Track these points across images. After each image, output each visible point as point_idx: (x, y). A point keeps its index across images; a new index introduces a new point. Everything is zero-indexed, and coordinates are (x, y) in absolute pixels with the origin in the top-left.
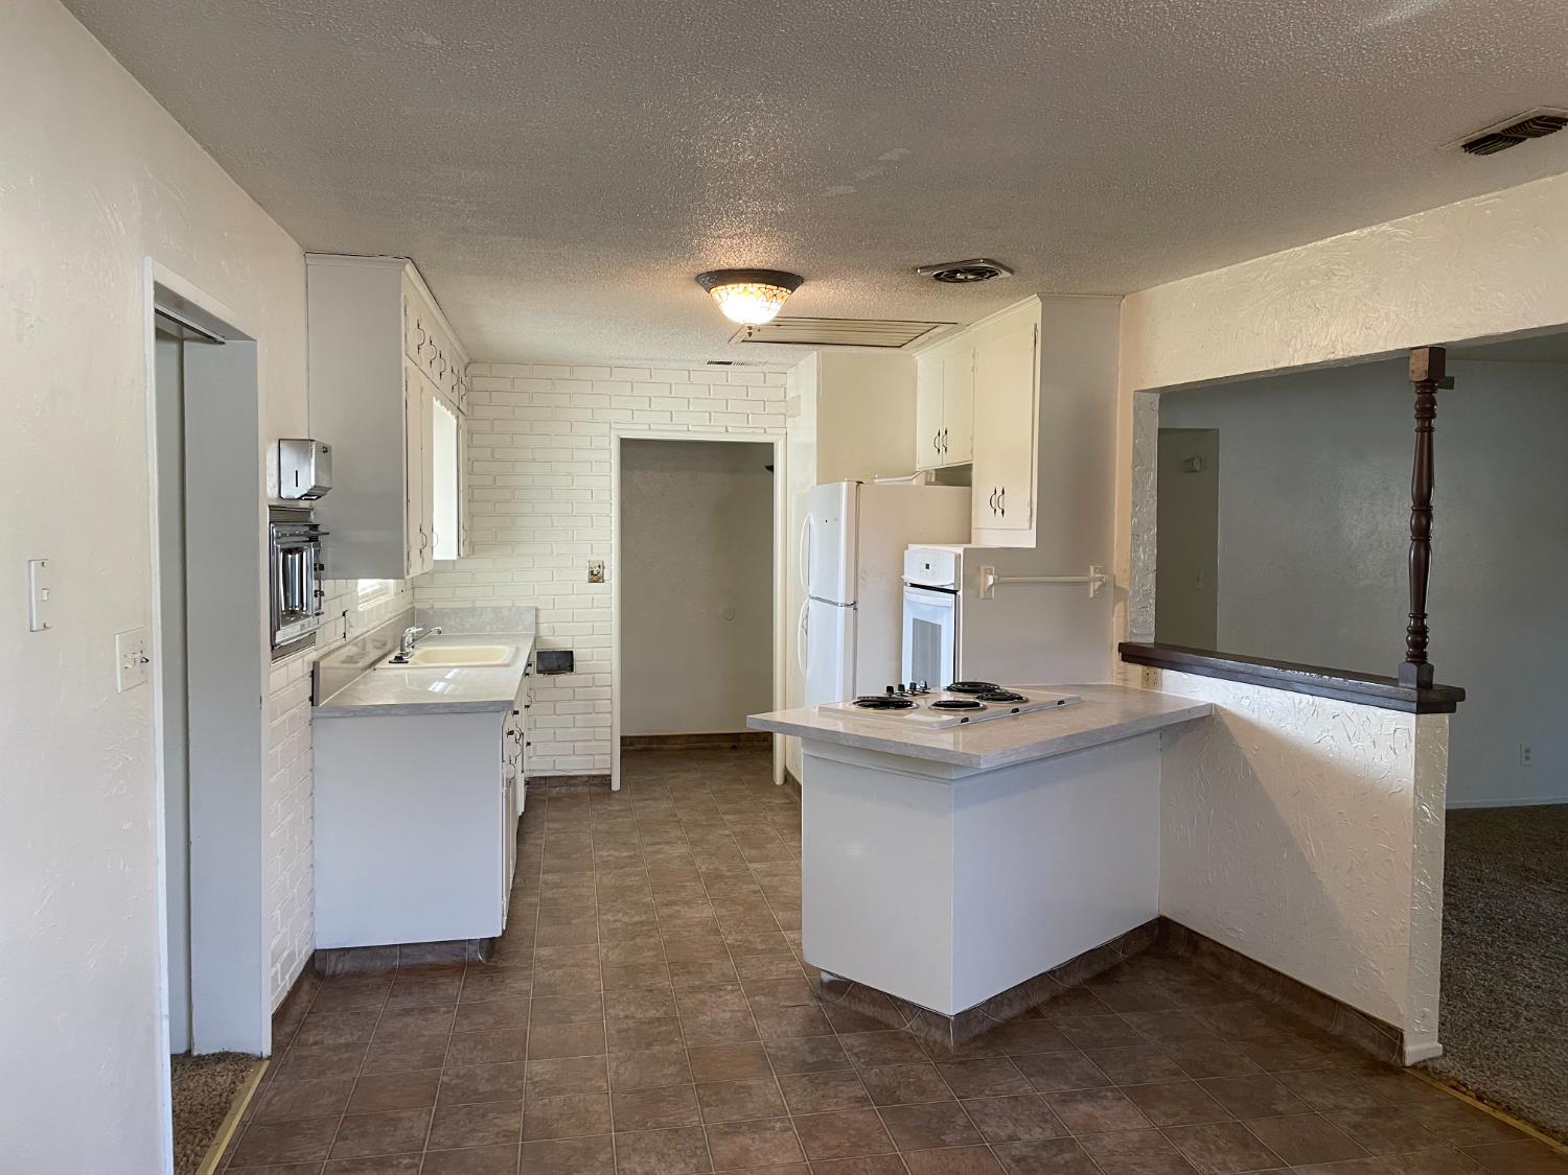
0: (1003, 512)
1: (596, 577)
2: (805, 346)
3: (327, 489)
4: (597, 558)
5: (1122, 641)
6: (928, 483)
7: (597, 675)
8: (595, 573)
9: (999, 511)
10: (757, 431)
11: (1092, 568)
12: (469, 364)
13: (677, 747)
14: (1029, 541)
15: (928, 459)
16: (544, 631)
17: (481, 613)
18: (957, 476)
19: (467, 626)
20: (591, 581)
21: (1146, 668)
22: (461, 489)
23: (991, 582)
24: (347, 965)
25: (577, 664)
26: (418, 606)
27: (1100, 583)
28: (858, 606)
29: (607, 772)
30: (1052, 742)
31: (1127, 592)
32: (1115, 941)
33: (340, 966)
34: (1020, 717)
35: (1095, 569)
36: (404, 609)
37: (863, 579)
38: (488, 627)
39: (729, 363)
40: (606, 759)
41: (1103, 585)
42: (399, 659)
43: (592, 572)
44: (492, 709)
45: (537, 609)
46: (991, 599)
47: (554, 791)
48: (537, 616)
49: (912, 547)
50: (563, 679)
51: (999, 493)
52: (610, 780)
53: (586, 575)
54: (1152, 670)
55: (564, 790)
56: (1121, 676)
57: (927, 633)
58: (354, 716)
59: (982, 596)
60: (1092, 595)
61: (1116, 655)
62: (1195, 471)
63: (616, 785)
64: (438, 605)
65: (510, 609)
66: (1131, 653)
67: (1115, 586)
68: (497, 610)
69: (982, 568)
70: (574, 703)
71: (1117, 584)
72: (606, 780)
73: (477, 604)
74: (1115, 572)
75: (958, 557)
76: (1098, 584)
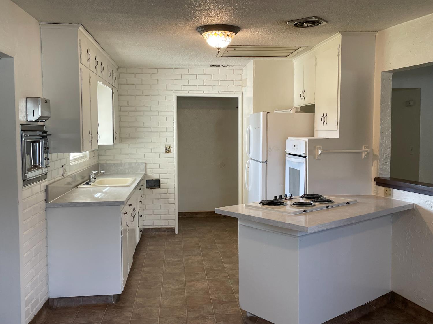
0: (326, 123)
1: (168, 151)
2: (248, 58)
3: (48, 117)
4: (169, 144)
5: (376, 177)
6: (296, 112)
7: (169, 189)
8: (168, 149)
9: (325, 123)
10: (231, 93)
11: (363, 147)
12: (118, 68)
13: (203, 216)
14: (336, 135)
15: (298, 102)
16: (149, 172)
17: (124, 165)
18: (309, 109)
19: (119, 170)
20: (166, 153)
21: (386, 188)
22: (114, 117)
23: (320, 152)
24: (62, 304)
25: (161, 185)
26: (100, 162)
27: (367, 153)
28: (268, 162)
29: (173, 226)
30: (341, 221)
31: (378, 156)
32: (372, 302)
33: (59, 305)
34: (330, 209)
35: (365, 147)
36: (94, 164)
37: (270, 151)
38: (127, 171)
39: (219, 66)
40: (173, 222)
41: (368, 153)
42: (88, 184)
43: (167, 149)
44: (116, 204)
45: (146, 164)
46: (320, 159)
47: (153, 234)
48: (146, 166)
49: (290, 138)
50: (156, 190)
51: (325, 116)
52: (174, 230)
53: (164, 151)
54: (388, 189)
55: (157, 233)
56: (375, 191)
57: (295, 173)
58: (62, 207)
59: (316, 158)
60: (363, 158)
61: (373, 183)
62: (410, 106)
63: (177, 232)
64: (108, 162)
65: (135, 163)
66: (379, 182)
67: (373, 154)
68: (130, 164)
69: (317, 147)
70: (160, 200)
71: (374, 153)
72: (172, 230)
73: (123, 162)
74: (373, 148)
75: (306, 142)
76: (366, 153)
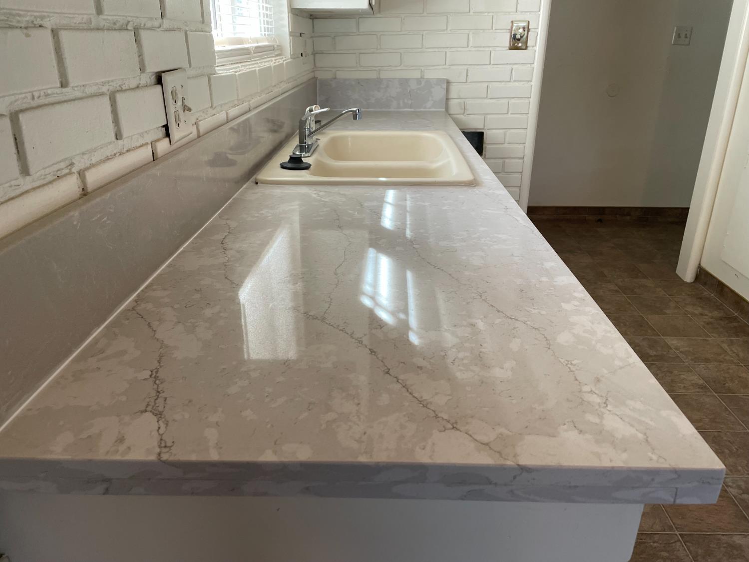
1: (518, 42)
4: (523, 18)
8: (518, 36)
16: (454, 108)
17: (387, 86)
20: (514, 48)
25: (486, 147)
26: (321, 75)
36: (305, 79)
42: (296, 163)
43: (515, 35)
45: (448, 82)
48: (448, 90)
53: (506, 40)
64: (341, 75)
65: (419, 81)
68: (404, 82)
73: (384, 75)
